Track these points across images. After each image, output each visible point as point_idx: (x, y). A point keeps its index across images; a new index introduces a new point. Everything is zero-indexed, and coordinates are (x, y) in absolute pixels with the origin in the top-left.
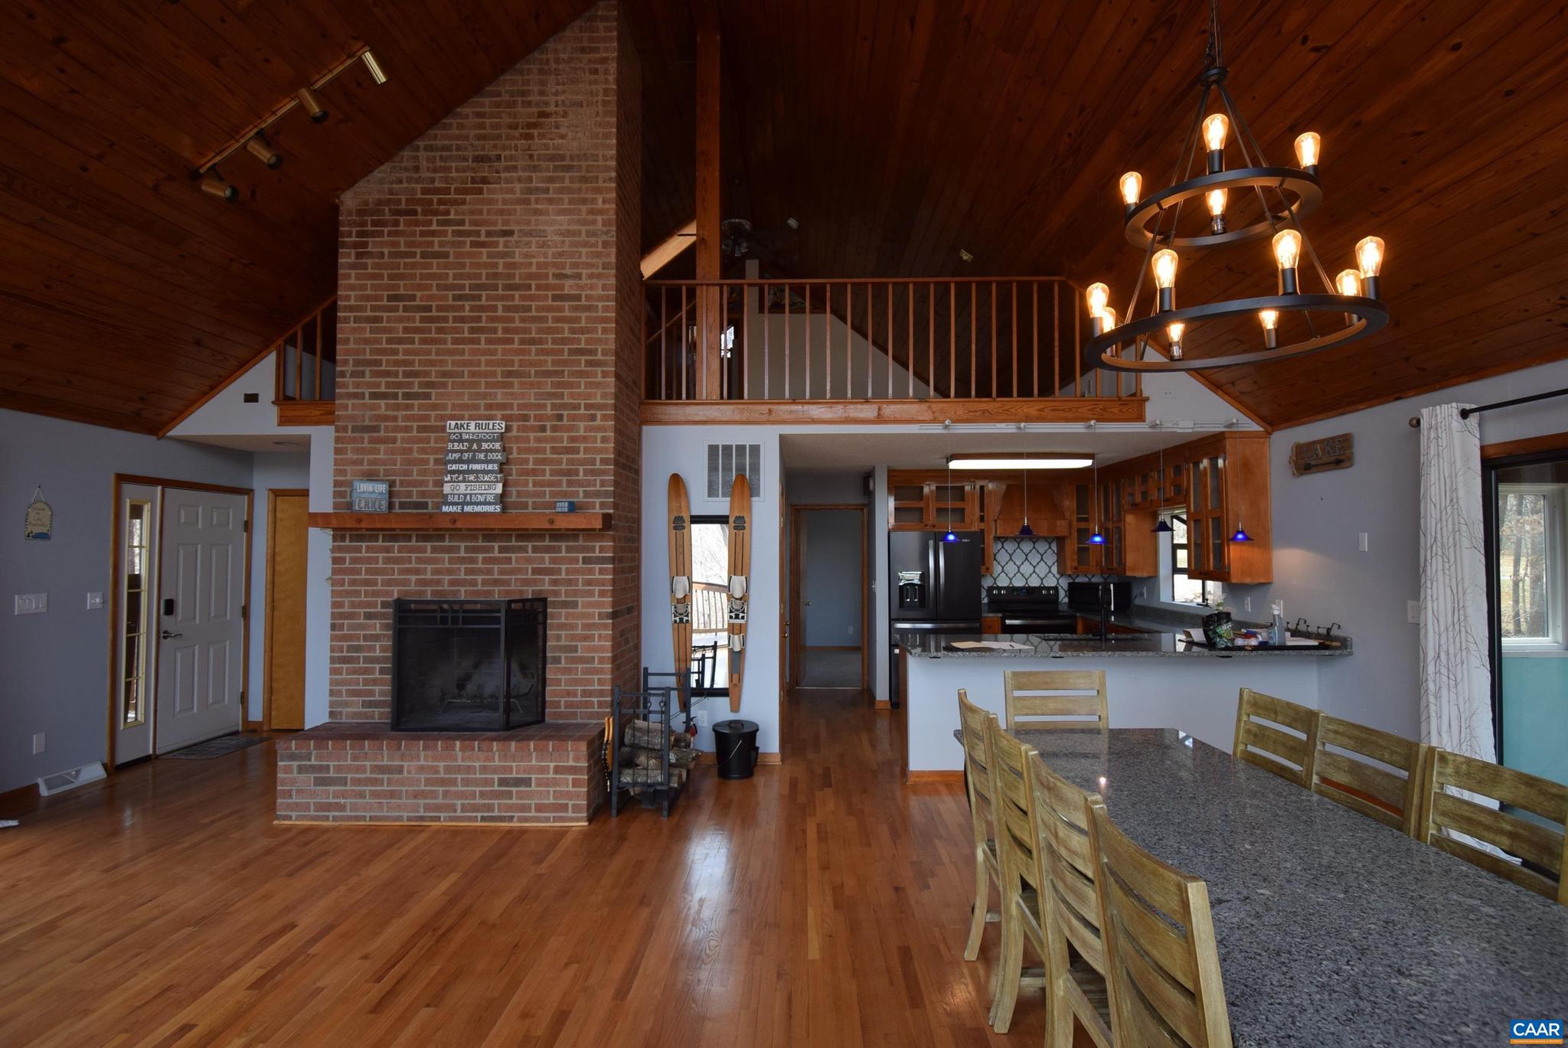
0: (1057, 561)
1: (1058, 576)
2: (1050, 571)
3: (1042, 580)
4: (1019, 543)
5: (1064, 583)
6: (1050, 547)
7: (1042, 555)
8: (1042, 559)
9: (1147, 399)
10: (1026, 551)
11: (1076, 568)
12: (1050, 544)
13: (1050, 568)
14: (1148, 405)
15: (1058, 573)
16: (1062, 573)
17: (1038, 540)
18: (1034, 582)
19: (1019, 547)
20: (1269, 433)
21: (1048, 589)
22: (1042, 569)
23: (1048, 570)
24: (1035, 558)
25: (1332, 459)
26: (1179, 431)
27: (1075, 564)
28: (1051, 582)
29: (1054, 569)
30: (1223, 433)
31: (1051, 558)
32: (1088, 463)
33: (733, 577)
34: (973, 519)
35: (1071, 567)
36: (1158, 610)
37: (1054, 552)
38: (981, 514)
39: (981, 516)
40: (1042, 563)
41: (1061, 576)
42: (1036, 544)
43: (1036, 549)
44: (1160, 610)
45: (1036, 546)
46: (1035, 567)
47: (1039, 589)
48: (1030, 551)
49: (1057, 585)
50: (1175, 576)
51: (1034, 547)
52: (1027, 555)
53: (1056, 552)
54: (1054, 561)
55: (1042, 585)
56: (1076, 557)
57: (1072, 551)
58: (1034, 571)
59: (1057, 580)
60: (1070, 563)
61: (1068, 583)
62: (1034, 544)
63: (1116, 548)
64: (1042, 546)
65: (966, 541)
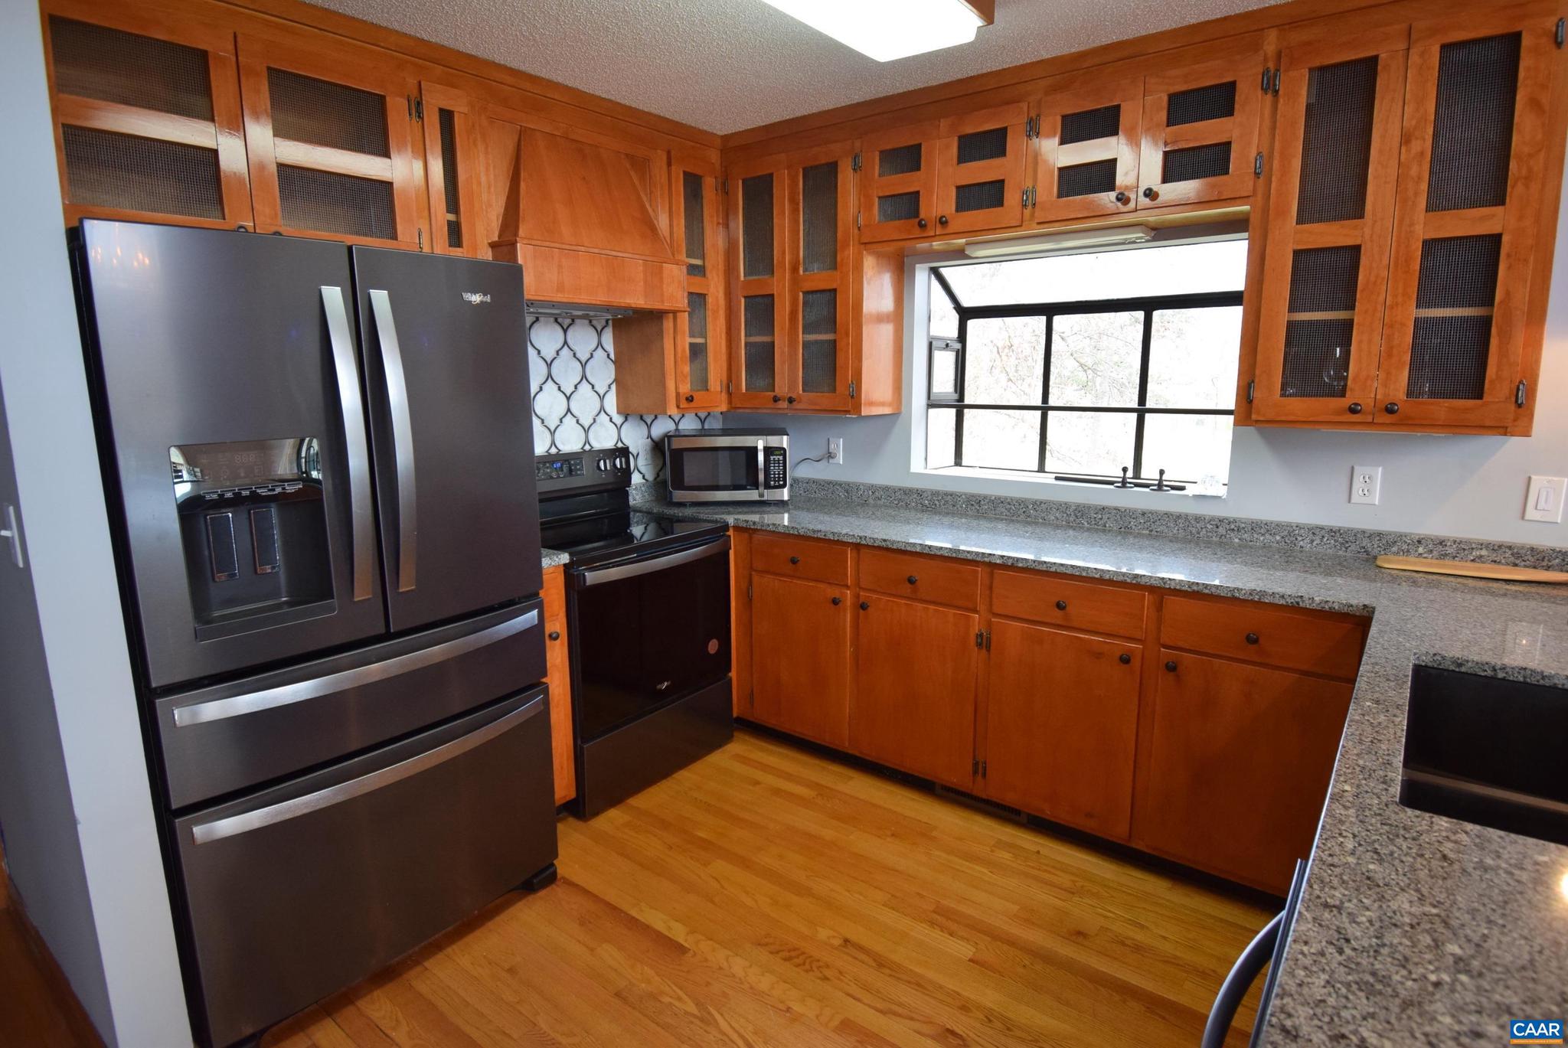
0: (616, 380)
1: (618, 420)
2: (602, 409)
3: (586, 431)
5: (636, 439)
6: (600, 344)
7: (584, 366)
8: (584, 377)
10: (549, 352)
11: (690, 399)
12: (599, 334)
13: (602, 398)
15: (618, 412)
16: (626, 412)
17: (571, 324)
18: (570, 441)
21: (608, 453)
22: (585, 403)
23: (598, 404)
27: (685, 388)
28: (604, 438)
29: (611, 402)
31: (603, 373)
34: (425, 228)
35: (678, 394)
36: (908, 492)
37: (608, 356)
38: (451, 217)
39: (449, 223)
40: (585, 387)
41: (626, 419)
42: (570, 333)
43: (568, 346)
44: (920, 493)
45: (569, 341)
46: (568, 398)
47: (592, 456)
48: (558, 353)
49: (620, 445)
50: (930, 410)
51: (566, 343)
52: (549, 365)
53: (612, 356)
54: (610, 381)
55: (587, 447)
56: (687, 369)
57: (679, 355)
58: (569, 410)
59: (619, 429)
60: (671, 385)
61: (649, 436)
62: (565, 331)
63: (806, 345)
64: (583, 339)
65: (476, 298)
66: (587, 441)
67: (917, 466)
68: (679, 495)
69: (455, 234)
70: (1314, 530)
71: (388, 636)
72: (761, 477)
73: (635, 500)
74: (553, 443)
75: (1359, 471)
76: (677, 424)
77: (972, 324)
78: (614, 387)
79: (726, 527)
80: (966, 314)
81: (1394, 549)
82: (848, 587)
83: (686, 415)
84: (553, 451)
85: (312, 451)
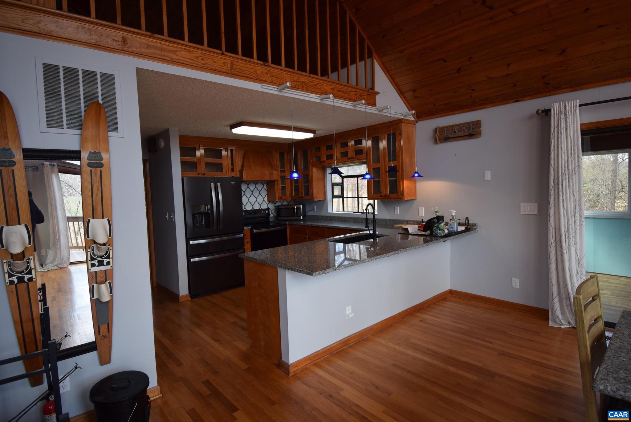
0: (267, 194)
1: (268, 203)
2: (264, 200)
3: (260, 205)
4: (248, 185)
5: (271, 206)
6: (263, 187)
7: (260, 192)
8: (260, 194)
9: (378, 93)
10: (252, 189)
11: (281, 198)
12: (263, 185)
13: (264, 198)
14: (377, 97)
15: (268, 201)
16: (269, 201)
17: (257, 183)
18: (257, 207)
19: (248, 187)
20: (416, 122)
21: (265, 210)
22: (260, 199)
23: (263, 199)
24: (256, 193)
25: (468, 134)
26: (389, 115)
27: (280, 195)
28: (264, 206)
29: (266, 199)
30: (402, 119)
31: (264, 193)
32: (311, 135)
33: (92, 220)
34: (228, 170)
35: (278, 197)
36: (327, 217)
37: (265, 189)
38: (232, 167)
39: (232, 168)
40: (260, 196)
41: (269, 203)
42: (257, 185)
43: (257, 188)
44: (329, 217)
45: (257, 187)
46: (256, 198)
47: (260, 210)
48: (254, 189)
49: (268, 208)
50: (333, 199)
51: (256, 187)
52: (252, 192)
53: (266, 189)
54: (266, 194)
55: (260, 208)
56: (280, 192)
57: (279, 188)
58: (256, 201)
59: (268, 205)
60: (277, 195)
61: (275, 206)
62: (256, 185)
63: (304, 185)
64: (260, 187)
65: (233, 183)
66: (260, 207)
67: (330, 211)
68: (280, 218)
69: (233, 170)
70: (390, 220)
71: (218, 235)
72: (296, 214)
73: (271, 220)
74: (253, 207)
75: (395, 208)
76: (282, 204)
77: (345, 179)
78: (266, 196)
79: (286, 224)
80: (343, 177)
81: (401, 223)
82: (307, 235)
83: (284, 202)
84: (253, 209)
85: (208, 208)
